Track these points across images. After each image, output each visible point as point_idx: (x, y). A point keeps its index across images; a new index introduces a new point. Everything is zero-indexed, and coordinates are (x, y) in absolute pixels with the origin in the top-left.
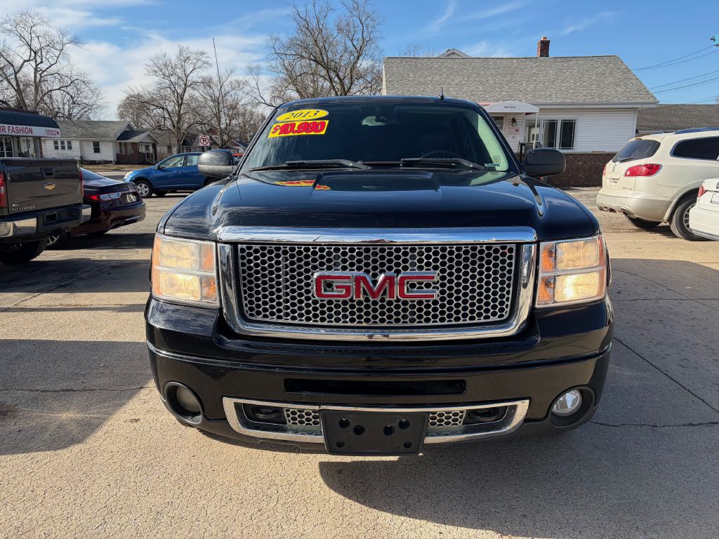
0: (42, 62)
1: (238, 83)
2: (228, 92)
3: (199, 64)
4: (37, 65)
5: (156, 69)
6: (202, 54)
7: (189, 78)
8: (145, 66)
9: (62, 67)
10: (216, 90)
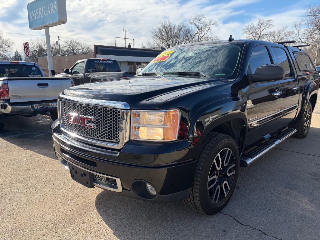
0: (201, 34)
1: (289, 33)
2: (283, 38)
3: (268, 26)
4: (199, 35)
5: (247, 31)
6: (270, 21)
7: (262, 33)
8: (242, 30)
9: (209, 35)
10: (276, 37)
